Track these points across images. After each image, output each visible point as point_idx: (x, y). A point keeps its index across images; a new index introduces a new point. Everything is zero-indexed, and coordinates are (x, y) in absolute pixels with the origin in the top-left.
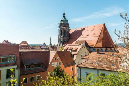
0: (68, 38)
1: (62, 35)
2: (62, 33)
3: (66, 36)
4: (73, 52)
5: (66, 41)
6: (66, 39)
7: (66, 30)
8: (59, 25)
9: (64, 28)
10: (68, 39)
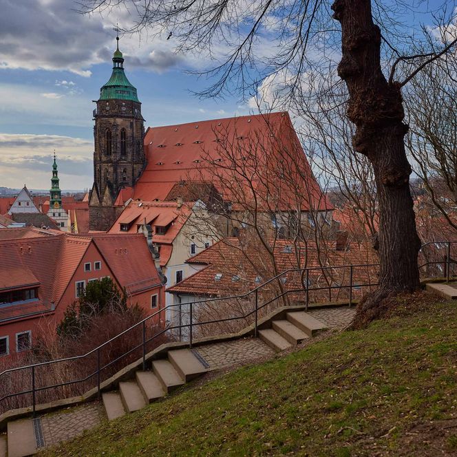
0: (138, 167)
1: (108, 153)
2: (109, 144)
3: (130, 158)
4: (157, 232)
5: (131, 184)
6: (129, 170)
7: (129, 131)
8: (95, 106)
9: (119, 121)
10: (136, 173)
